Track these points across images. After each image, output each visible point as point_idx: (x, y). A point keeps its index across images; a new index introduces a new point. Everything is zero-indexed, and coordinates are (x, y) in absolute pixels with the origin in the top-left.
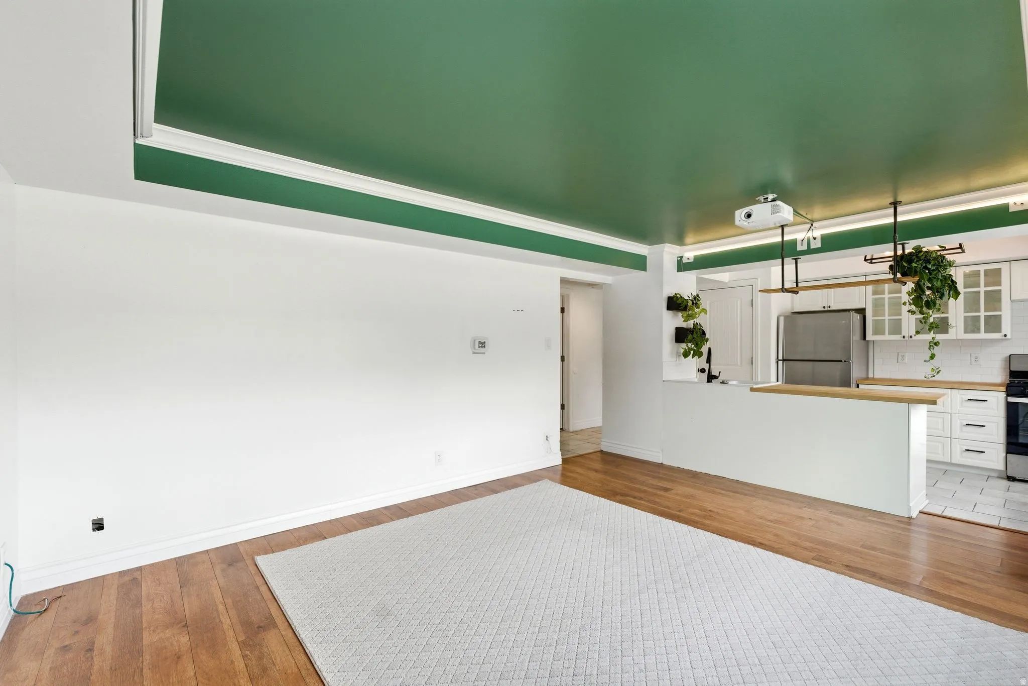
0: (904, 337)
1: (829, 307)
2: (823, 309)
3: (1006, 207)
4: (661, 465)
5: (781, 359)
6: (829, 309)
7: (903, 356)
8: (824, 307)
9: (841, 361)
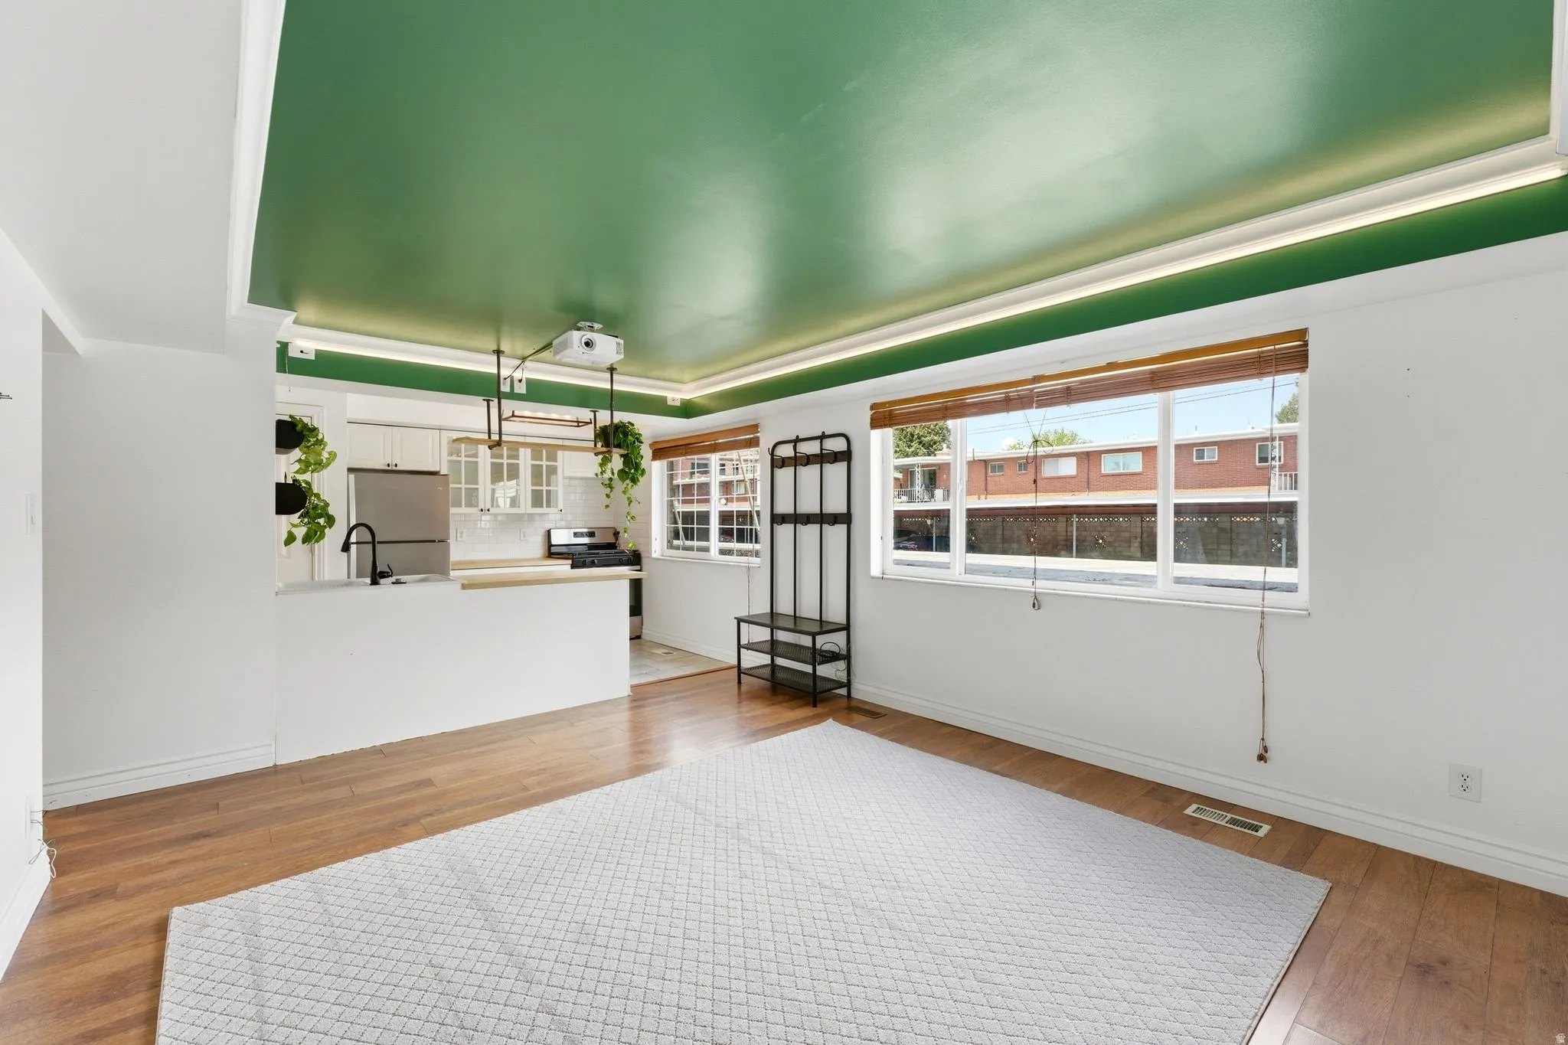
0: (482, 510)
1: (396, 465)
2: (387, 468)
3: (665, 399)
4: (276, 770)
5: (355, 541)
6: (394, 468)
7: (462, 533)
8: (389, 465)
9: (434, 541)
